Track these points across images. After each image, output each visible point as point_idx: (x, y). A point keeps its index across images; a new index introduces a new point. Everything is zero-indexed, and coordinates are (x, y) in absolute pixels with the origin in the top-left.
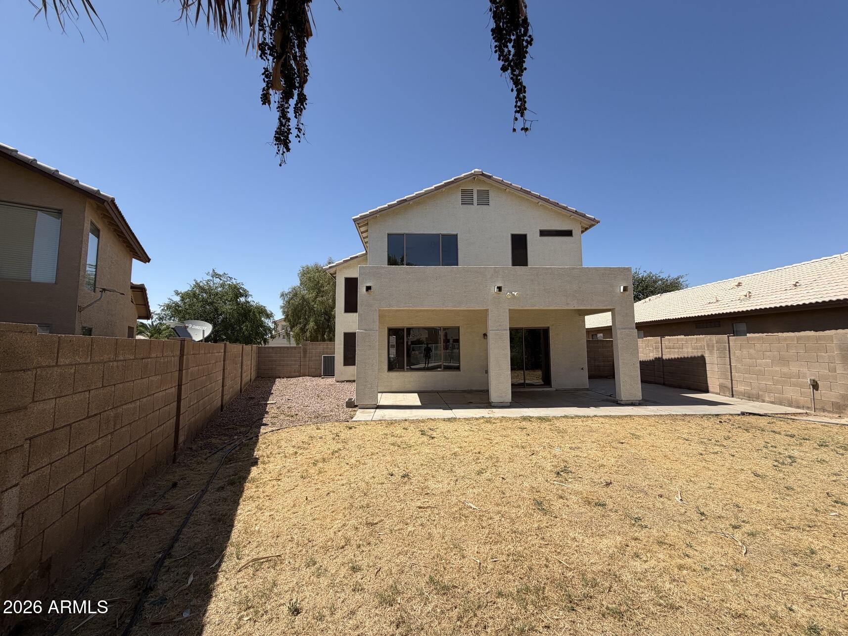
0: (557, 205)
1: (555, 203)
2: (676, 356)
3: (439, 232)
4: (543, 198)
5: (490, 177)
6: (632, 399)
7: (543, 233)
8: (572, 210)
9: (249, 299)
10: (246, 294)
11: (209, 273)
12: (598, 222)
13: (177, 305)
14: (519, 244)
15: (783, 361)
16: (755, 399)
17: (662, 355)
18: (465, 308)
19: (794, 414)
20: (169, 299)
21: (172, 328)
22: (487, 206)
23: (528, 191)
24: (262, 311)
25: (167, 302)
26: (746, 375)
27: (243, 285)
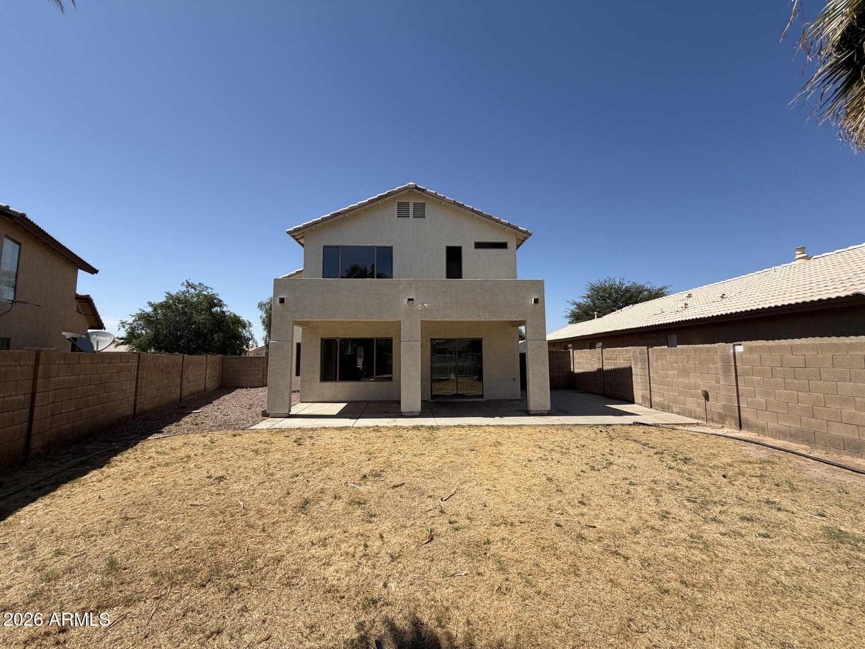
0: (490, 217)
1: (488, 216)
2: (613, 367)
3: (374, 245)
4: (476, 211)
5: (423, 190)
6: (540, 409)
7: (478, 245)
8: (505, 222)
9: (225, 309)
10: (220, 304)
11: (183, 283)
12: (530, 234)
13: (148, 314)
14: (454, 256)
15: (685, 372)
16: (666, 410)
17: (603, 366)
18: (377, 320)
19: (685, 425)
20: (140, 310)
21: (68, 339)
22: (423, 219)
23: (461, 204)
24: (237, 322)
25: (139, 312)
26: (660, 386)
27: (218, 295)
